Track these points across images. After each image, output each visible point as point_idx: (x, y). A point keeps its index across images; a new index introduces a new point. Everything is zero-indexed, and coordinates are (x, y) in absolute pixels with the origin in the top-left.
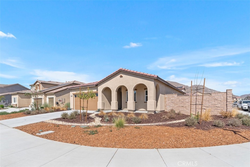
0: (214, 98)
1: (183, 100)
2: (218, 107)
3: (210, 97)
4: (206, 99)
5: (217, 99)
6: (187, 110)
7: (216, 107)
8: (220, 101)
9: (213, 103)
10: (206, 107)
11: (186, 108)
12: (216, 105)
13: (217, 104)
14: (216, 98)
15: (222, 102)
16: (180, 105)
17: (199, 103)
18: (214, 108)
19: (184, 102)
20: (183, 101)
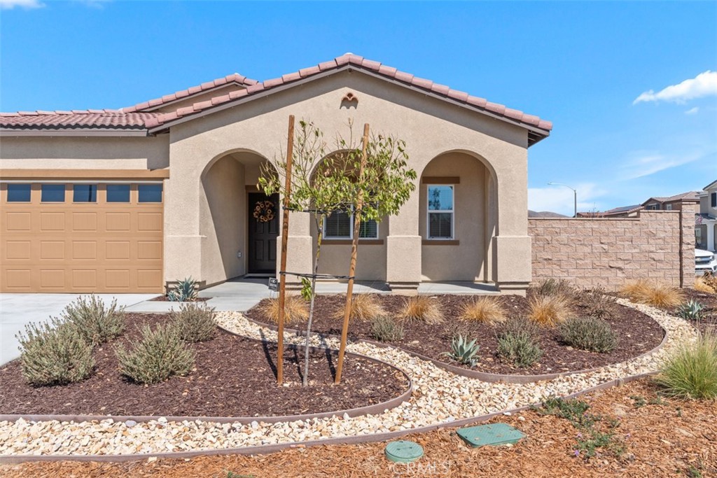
0: (645, 230)
1: (551, 233)
2: (659, 261)
3: (635, 227)
4: (625, 231)
5: (655, 232)
6: (566, 274)
7: (654, 262)
8: (664, 239)
9: (645, 247)
10: (624, 260)
11: (560, 266)
12: (652, 255)
13: (653, 249)
14: (651, 230)
15: (668, 243)
16: (538, 256)
17: (603, 246)
18: (646, 265)
19: (554, 242)
20: (549, 238)
